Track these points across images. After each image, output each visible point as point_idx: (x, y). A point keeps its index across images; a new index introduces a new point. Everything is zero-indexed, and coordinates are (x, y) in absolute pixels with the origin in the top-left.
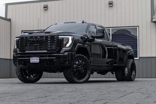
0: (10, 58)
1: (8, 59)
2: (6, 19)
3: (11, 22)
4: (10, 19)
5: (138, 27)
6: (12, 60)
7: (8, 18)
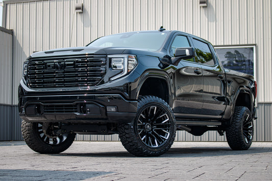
0: (11, 104)
1: (7, 106)
2: (3, 29)
3: (13, 35)
4: (12, 30)
5: (254, 47)
6: (14, 106)
7: (8, 28)
